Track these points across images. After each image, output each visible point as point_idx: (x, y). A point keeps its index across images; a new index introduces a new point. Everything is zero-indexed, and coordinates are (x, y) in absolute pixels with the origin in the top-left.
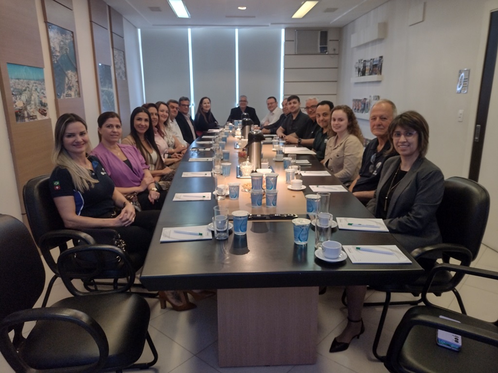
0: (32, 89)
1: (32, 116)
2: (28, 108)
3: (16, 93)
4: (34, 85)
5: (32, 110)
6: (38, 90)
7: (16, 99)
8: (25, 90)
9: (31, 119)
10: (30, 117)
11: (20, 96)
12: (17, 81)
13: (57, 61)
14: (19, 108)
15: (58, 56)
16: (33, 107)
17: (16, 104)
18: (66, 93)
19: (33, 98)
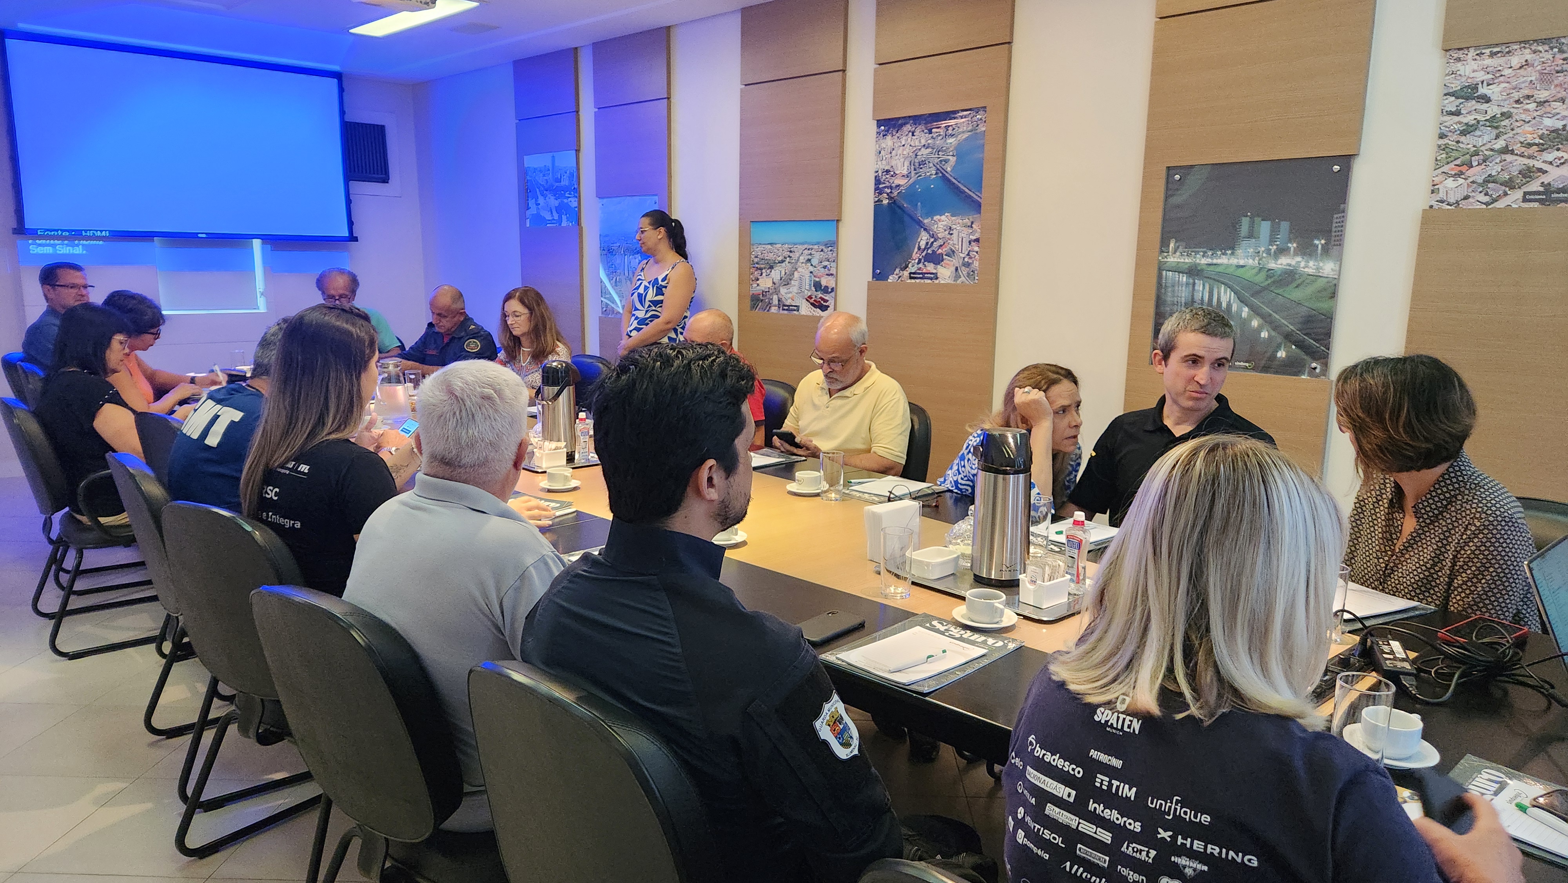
0: (798, 260)
1: (787, 306)
2: (783, 290)
3: (762, 266)
4: (806, 252)
5: (790, 295)
6: (815, 261)
7: (761, 275)
8: (783, 261)
9: (783, 310)
10: (781, 305)
11: (768, 271)
12: (769, 246)
13: (890, 198)
14: (763, 289)
15: (898, 186)
16: (795, 289)
17: (758, 282)
18: (912, 269)
19: (796, 274)
